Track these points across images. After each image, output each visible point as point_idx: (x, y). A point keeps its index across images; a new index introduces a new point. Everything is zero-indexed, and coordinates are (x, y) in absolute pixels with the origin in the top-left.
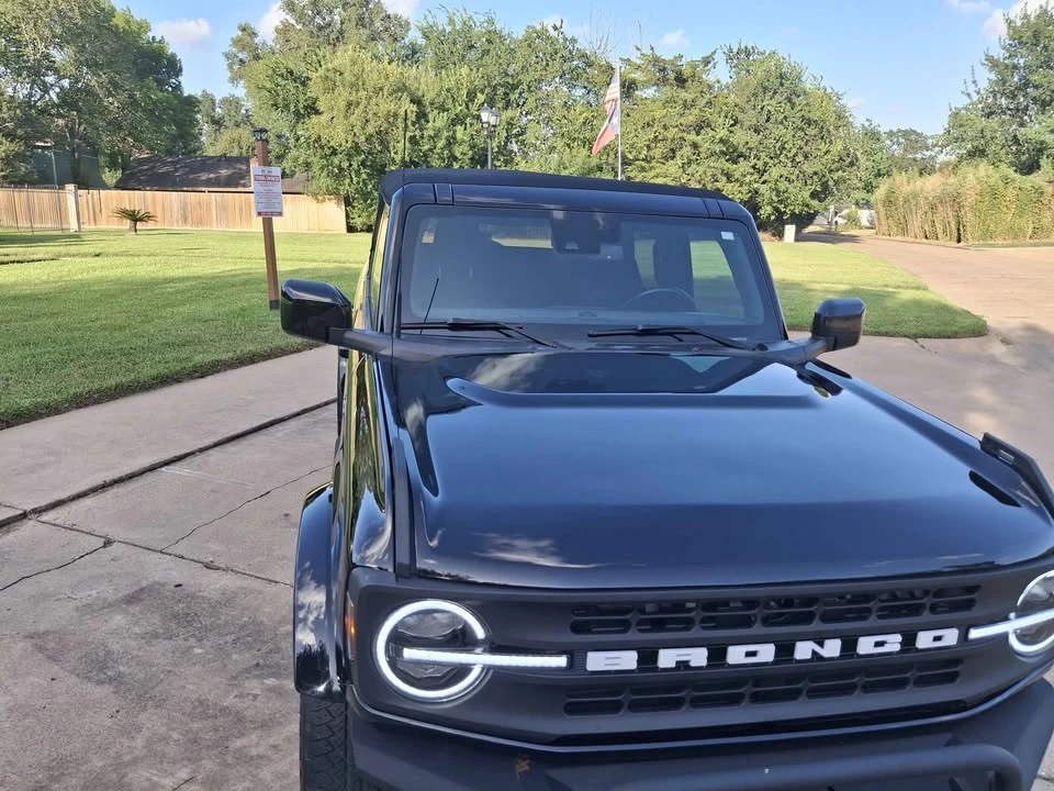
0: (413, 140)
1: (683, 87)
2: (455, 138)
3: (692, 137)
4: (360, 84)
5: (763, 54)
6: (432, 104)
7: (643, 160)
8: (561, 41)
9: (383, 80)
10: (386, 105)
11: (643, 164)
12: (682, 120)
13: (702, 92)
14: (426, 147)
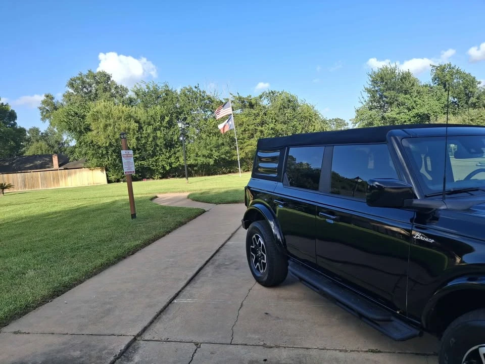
0: (137, 139)
1: (253, 108)
2: (157, 137)
3: (260, 128)
4: (111, 116)
6: (144, 123)
7: (241, 139)
8: (199, 92)
9: (121, 114)
10: (123, 125)
12: (254, 122)
13: (261, 109)
14: (143, 142)
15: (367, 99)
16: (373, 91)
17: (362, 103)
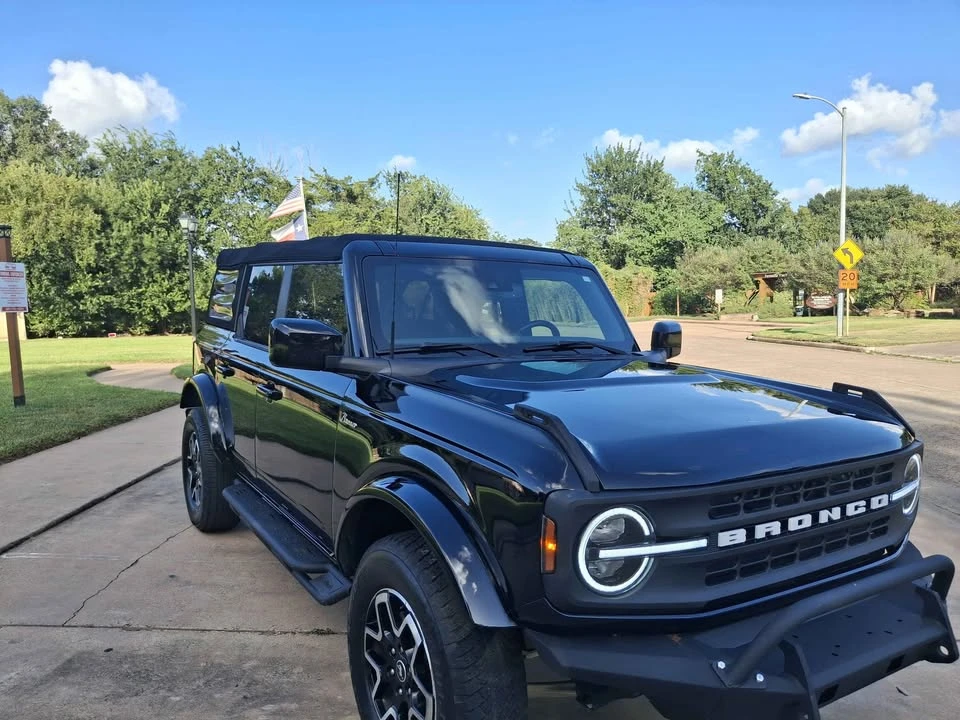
0: (99, 247)
1: (355, 203)
2: (142, 245)
4: (39, 195)
5: (415, 177)
6: (116, 214)
8: (240, 160)
9: (63, 191)
10: (68, 216)
13: (370, 207)
14: (113, 255)
15: (579, 205)
16: (592, 191)
17: (569, 212)
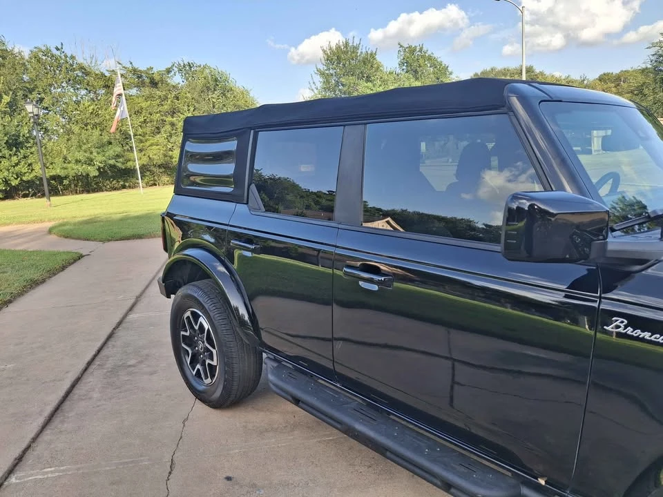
1: (157, 88)
3: (169, 119)
5: (200, 66)
7: (140, 135)
8: (63, 57)
11: (141, 137)
12: (160, 108)
13: (169, 90)
15: (319, 85)
16: (327, 74)
17: (313, 90)
